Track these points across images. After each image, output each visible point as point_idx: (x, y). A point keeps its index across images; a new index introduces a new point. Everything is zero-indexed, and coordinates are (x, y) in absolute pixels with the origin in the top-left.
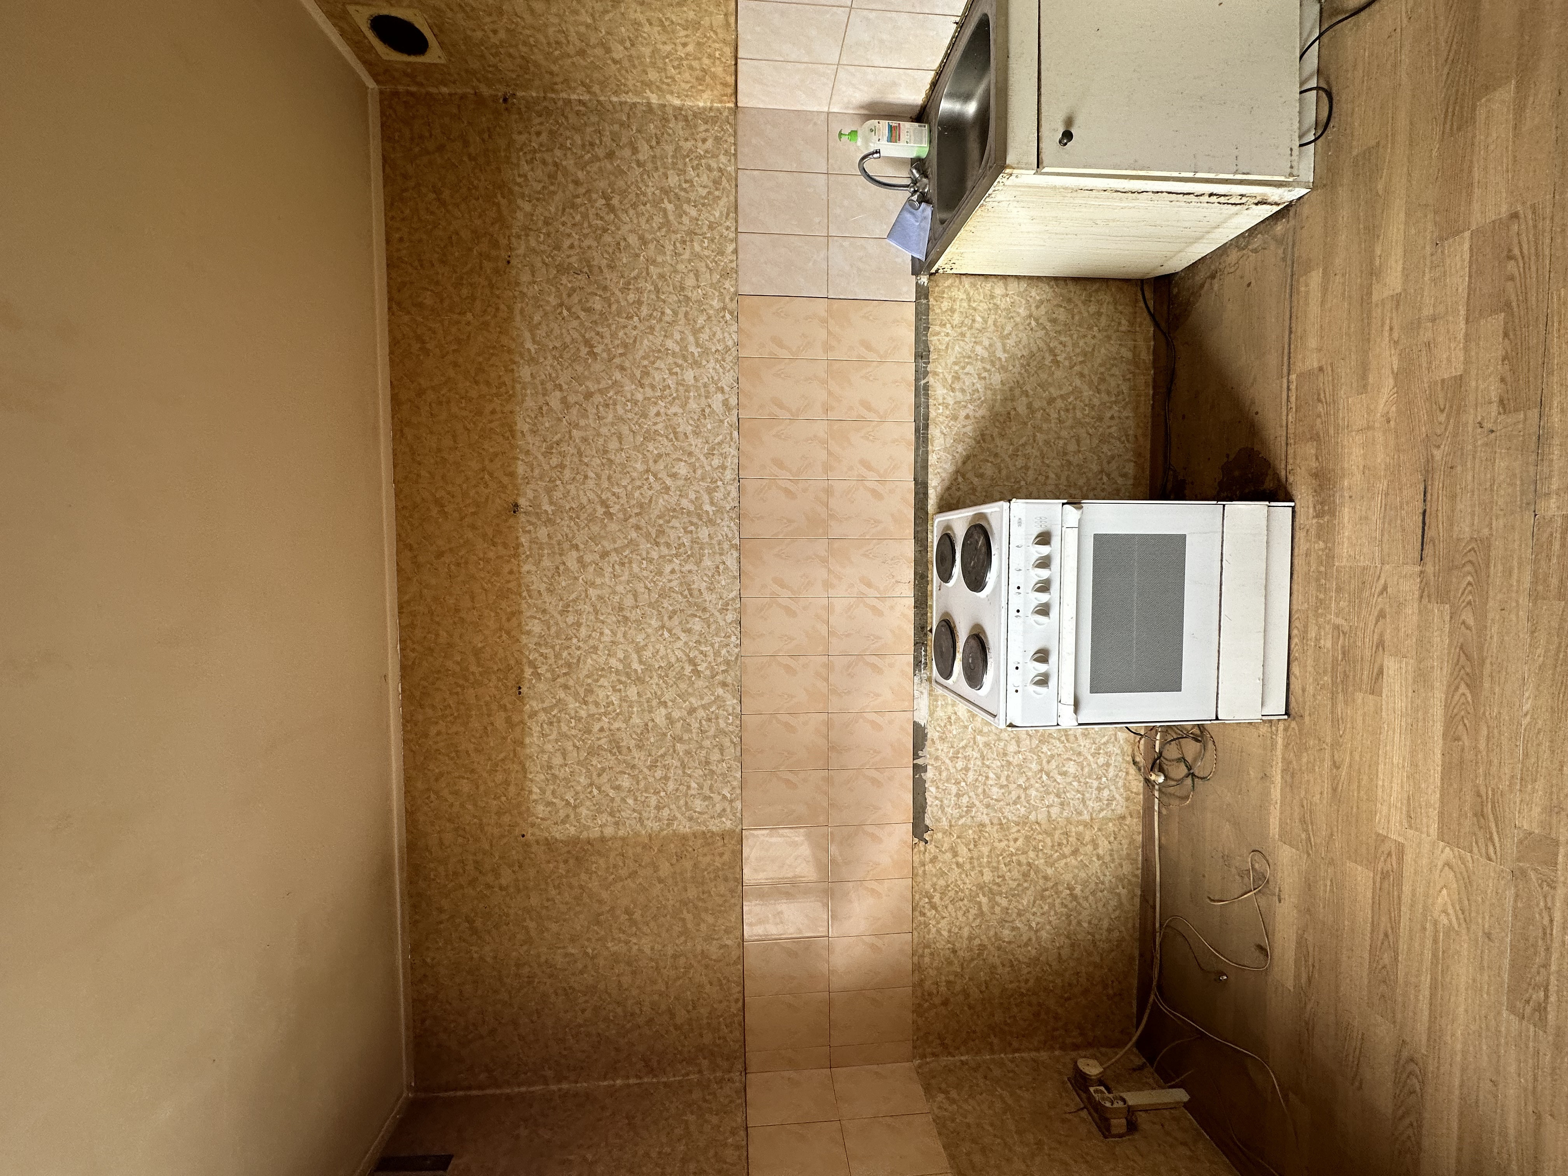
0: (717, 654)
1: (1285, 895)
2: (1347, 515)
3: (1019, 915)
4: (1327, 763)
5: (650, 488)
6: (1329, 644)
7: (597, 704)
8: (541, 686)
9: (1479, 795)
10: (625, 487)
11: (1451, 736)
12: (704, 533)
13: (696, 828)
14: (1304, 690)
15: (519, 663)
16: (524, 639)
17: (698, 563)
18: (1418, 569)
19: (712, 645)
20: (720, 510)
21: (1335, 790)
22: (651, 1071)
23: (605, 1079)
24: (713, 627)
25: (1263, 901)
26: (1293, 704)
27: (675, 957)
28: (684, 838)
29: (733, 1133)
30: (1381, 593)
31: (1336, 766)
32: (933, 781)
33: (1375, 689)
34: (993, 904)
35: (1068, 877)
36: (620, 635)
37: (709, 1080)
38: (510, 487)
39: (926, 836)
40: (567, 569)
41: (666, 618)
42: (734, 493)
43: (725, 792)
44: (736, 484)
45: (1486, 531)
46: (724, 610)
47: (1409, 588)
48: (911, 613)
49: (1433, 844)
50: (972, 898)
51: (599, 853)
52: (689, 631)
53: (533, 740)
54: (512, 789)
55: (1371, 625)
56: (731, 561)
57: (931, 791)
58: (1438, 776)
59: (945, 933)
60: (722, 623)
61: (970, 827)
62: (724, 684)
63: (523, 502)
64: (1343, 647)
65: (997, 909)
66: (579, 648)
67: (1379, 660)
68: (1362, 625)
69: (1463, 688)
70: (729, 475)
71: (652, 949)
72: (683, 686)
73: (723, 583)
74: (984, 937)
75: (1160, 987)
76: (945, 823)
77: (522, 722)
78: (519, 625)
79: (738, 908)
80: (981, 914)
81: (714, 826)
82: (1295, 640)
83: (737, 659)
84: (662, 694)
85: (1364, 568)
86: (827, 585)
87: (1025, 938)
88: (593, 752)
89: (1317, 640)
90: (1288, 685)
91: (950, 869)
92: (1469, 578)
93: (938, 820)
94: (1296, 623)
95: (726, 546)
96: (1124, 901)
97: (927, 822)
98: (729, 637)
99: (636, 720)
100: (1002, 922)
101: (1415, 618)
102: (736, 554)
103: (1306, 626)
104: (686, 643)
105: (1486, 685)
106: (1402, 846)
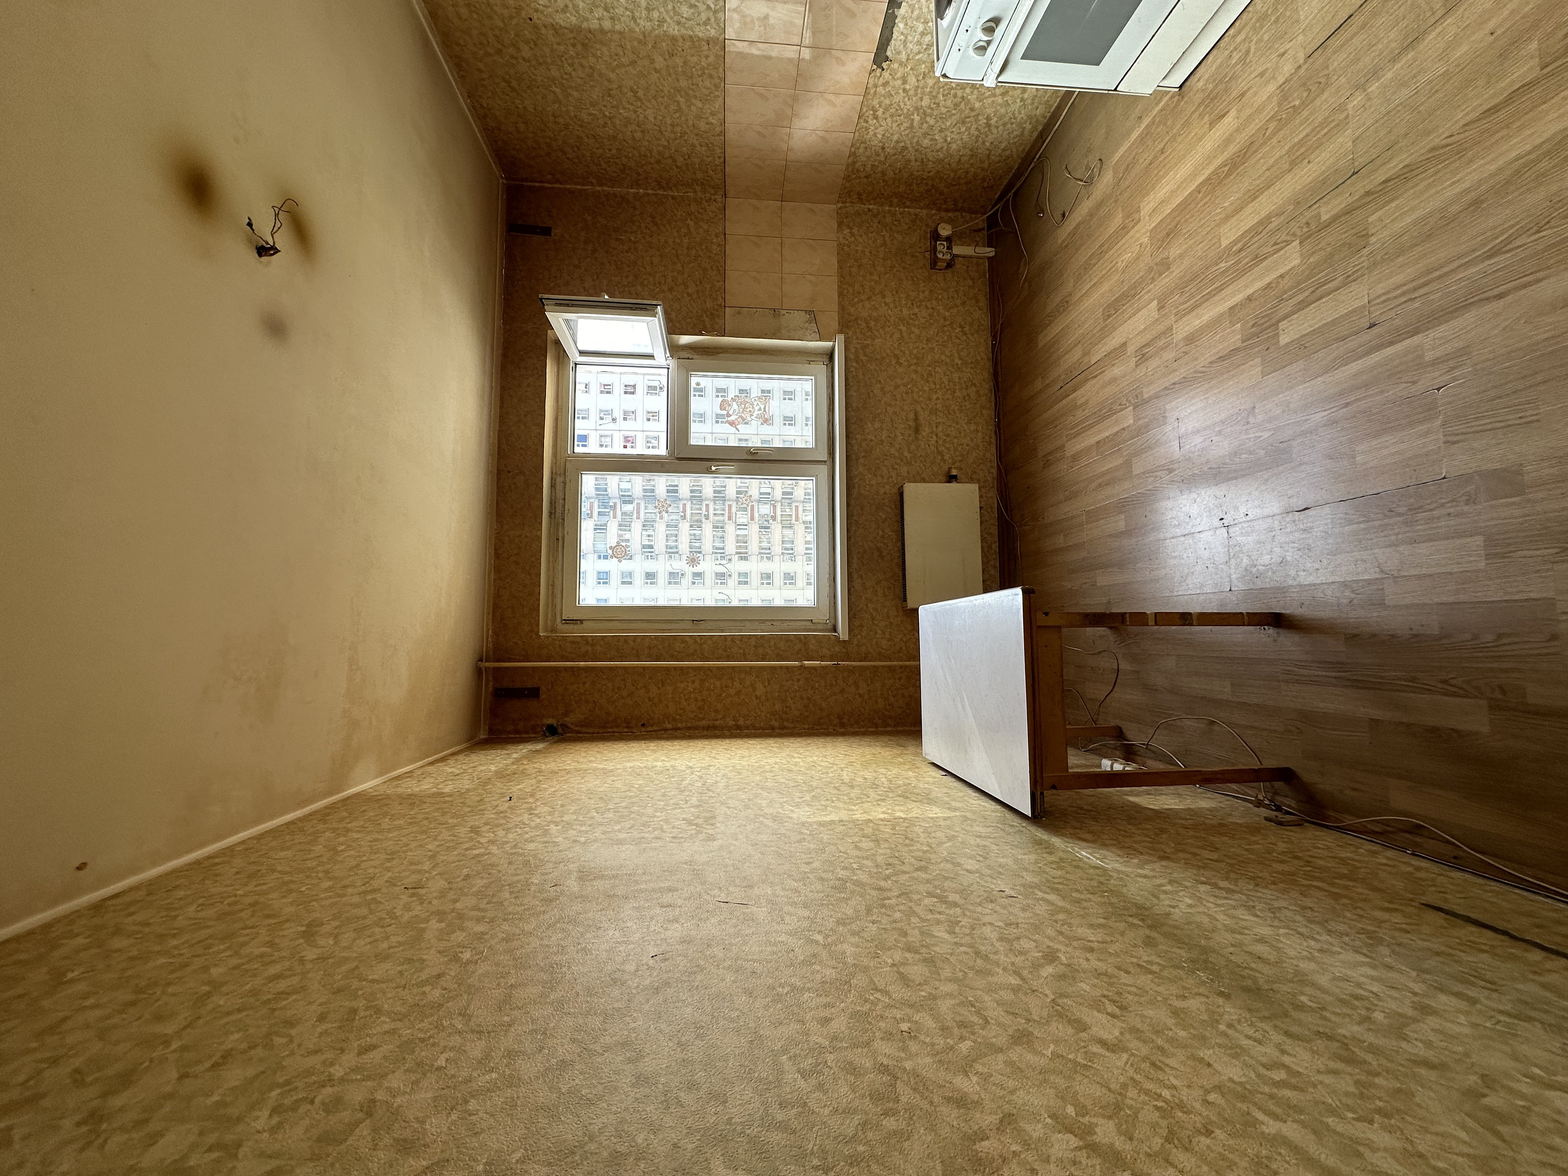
3: (941, 131)
4: (1161, 145)
6: (1235, 60)
9: (1176, 226)
11: (1198, 190)
13: (683, 31)
14: (1200, 78)
21: (1150, 164)
22: (661, 187)
23: (632, 188)
26: (1187, 84)
27: (672, 125)
28: (674, 39)
29: (717, 236)
31: (1162, 150)
32: (903, 18)
33: (1212, 124)
34: (923, 121)
35: (990, 111)
37: (701, 199)
39: (885, 65)
49: (1146, 232)
50: (908, 116)
55: (1254, 75)
57: (900, 25)
58: (1178, 202)
59: (880, 136)
65: (925, 126)
67: (1230, 107)
68: (1253, 67)
69: (1227, 168)
71: (655, 118)
74: (908, 142)
75: (1016, 193)
76: (903, 57)
79: (721, 98)
80: (912, 127)
85: (1297, 21)
87: (938, 147)
89: (1234, 50)
90: (1200, 64)
91: (897, 93)
93: (899, 53)
96: (1026, 133)
97: (889, 53)
100: (925, 134)
105: (1232, 177)
106: (1139, 221)
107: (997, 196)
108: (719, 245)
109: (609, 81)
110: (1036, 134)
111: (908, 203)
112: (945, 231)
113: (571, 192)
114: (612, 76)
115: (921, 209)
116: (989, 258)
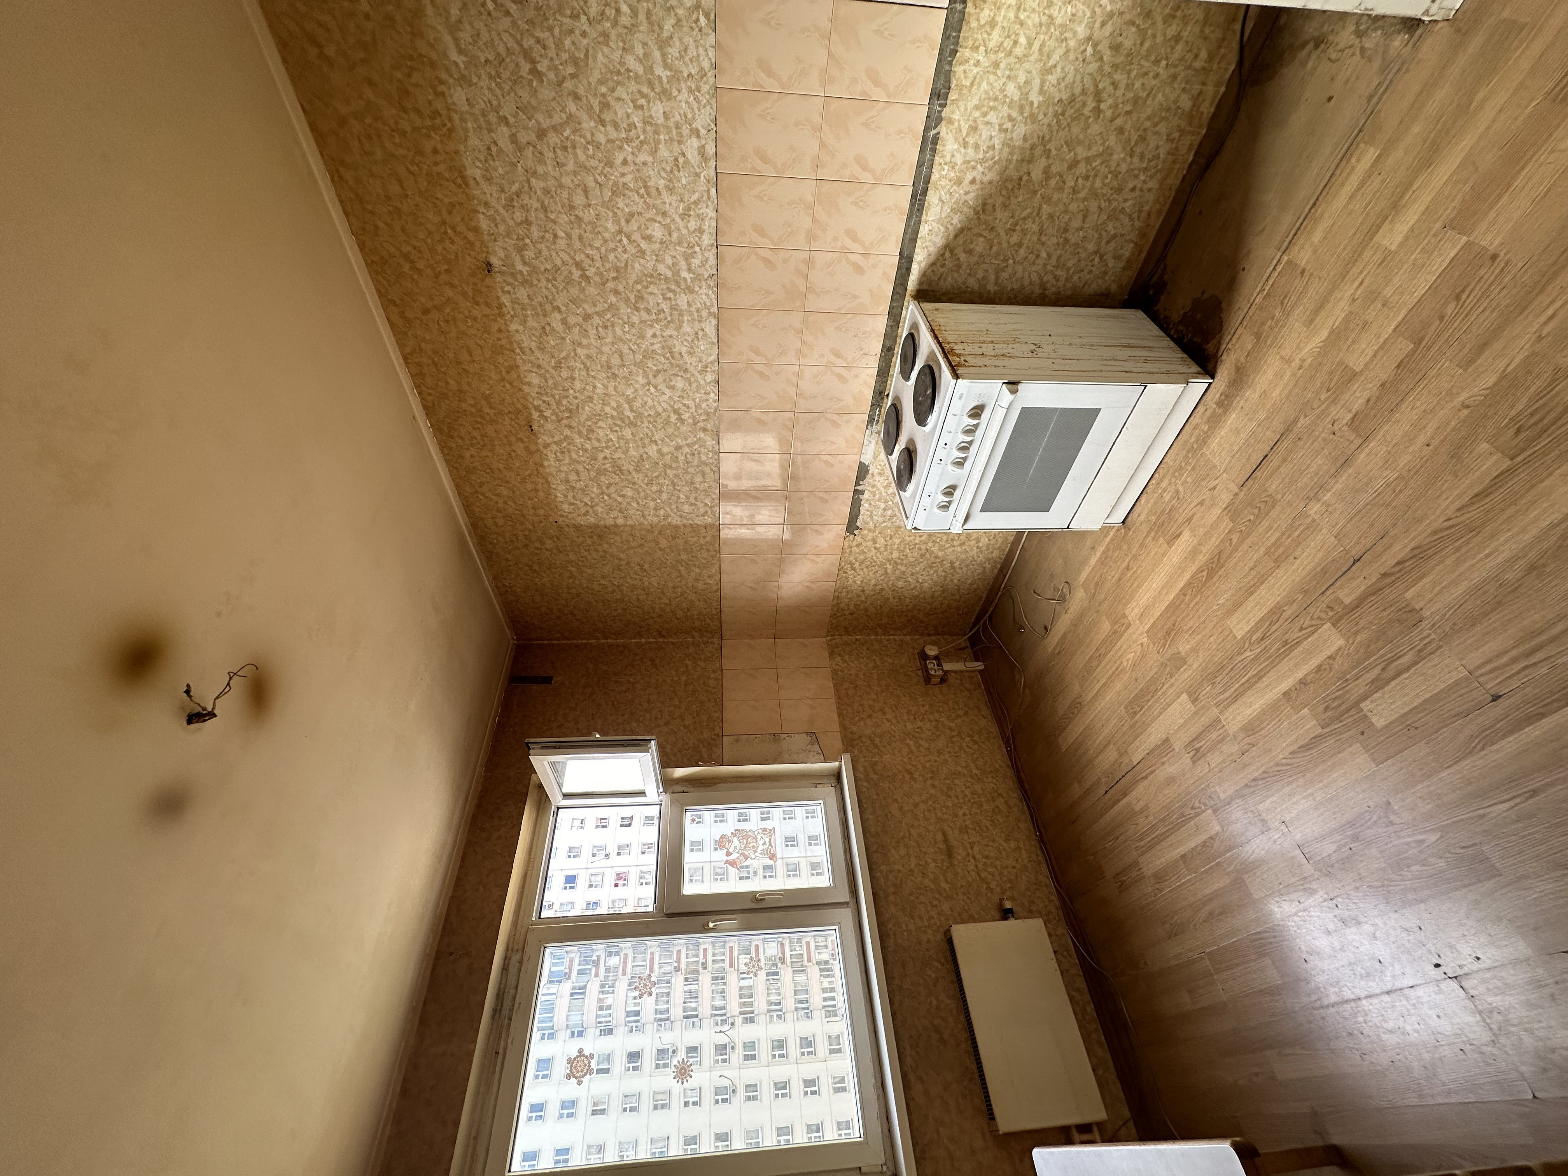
0: (698, 407)
1: (1069, 612)
2: (1232, 419)
3: (912, 575)
4: (1124, 565)
5: (625, 251)
6: (1168, 498)
7: (599, 440)
8: (549, 426)
9: (1174, 625)
10: (598, 249)
11: (1183, 592)
12: (682, 300)
13: (685, 521)
14: (1139, 515)
15: (526, 407)
16: (526, 389)
17: (679, 328)
18: (1237, 490)
19: (694, 399)
20: (698, 278)
21: (1120, 580)
22: (663, 636)
23: (635, 638)
24: (694, 385)
25: (1058, 607)
26: (1129, 519)
27: (674, 588)
28: (677, 527)
29: (714, 671)
30: (1210, 490)
31: (1128, 568)
32: (867, 500)
33: (1170, 542)
34: (895, 569)
35: (952, 557)
36: (611, 389)
37: (699, 642)
38: (477, 244)
39: (856, 532)
40: (553, 330)
41: (651, 376)
42: (712, 261)
43: (707, 501)
44: (714, 251)
45: (1279, 496)
46: (704, 371)
47: (1225, 498)
48: (872, 382)
49: (1142, 633)
50: (881, 565)
51: (615, 533)
52: (672, 388)
53: (551, 463)
54: (541, 494)
55: (1192, 505)
56: (710, 327)
57: (865, 506)
58: (1166, 605)
59: (859, 583)
60: (702, 382)
61: (889, 528)
62: (705, 430)
63: (494, 261)
64: (1173, 506)
65: (897, 572)
66: (576, 398)
67: (1182, 529)
68: (1189, 500)
69: (1205, 573)
70: (707, 240)
71: (659, 583)
72: (670, 430)
73: (702, 348)
74: (885, 585)
75: (991, 617)
76: (871, 525)
77: (538, 450)
78: (519, 376)
79: (717, 565)
80: (886, 573)
81: (698, 521)
82: (1153, 481)
83: (715, 411)
84: (653, 435)
85: (1215, 466)
86: (799, 354)
87: (912, 586)
88: (600, 472)
89: (1164, 491)
90: (1134, 505)
91: (870, 550)
92: (1252, 518)
93: (867, 523)
94: (1160, 470)
95: (704, 313)
96: (987, 570)
97: (858, 524)
98: (709, 394)
99: (632, 452)
100: (899, 579)
101: (1214, 519)
102: (714, 322)
103: (1164, 477)
104: (670, 397)
105: (1215, 579)
106: (1130, 625)
107: (973, 620)
108: (716, 679)
109: (620, 559)
110: (996, 571)
111: (892, 632)
112: (932, 651)
113: (576, 646)
114: (622, 556)
115: (905, 635)
116: (979, 671)
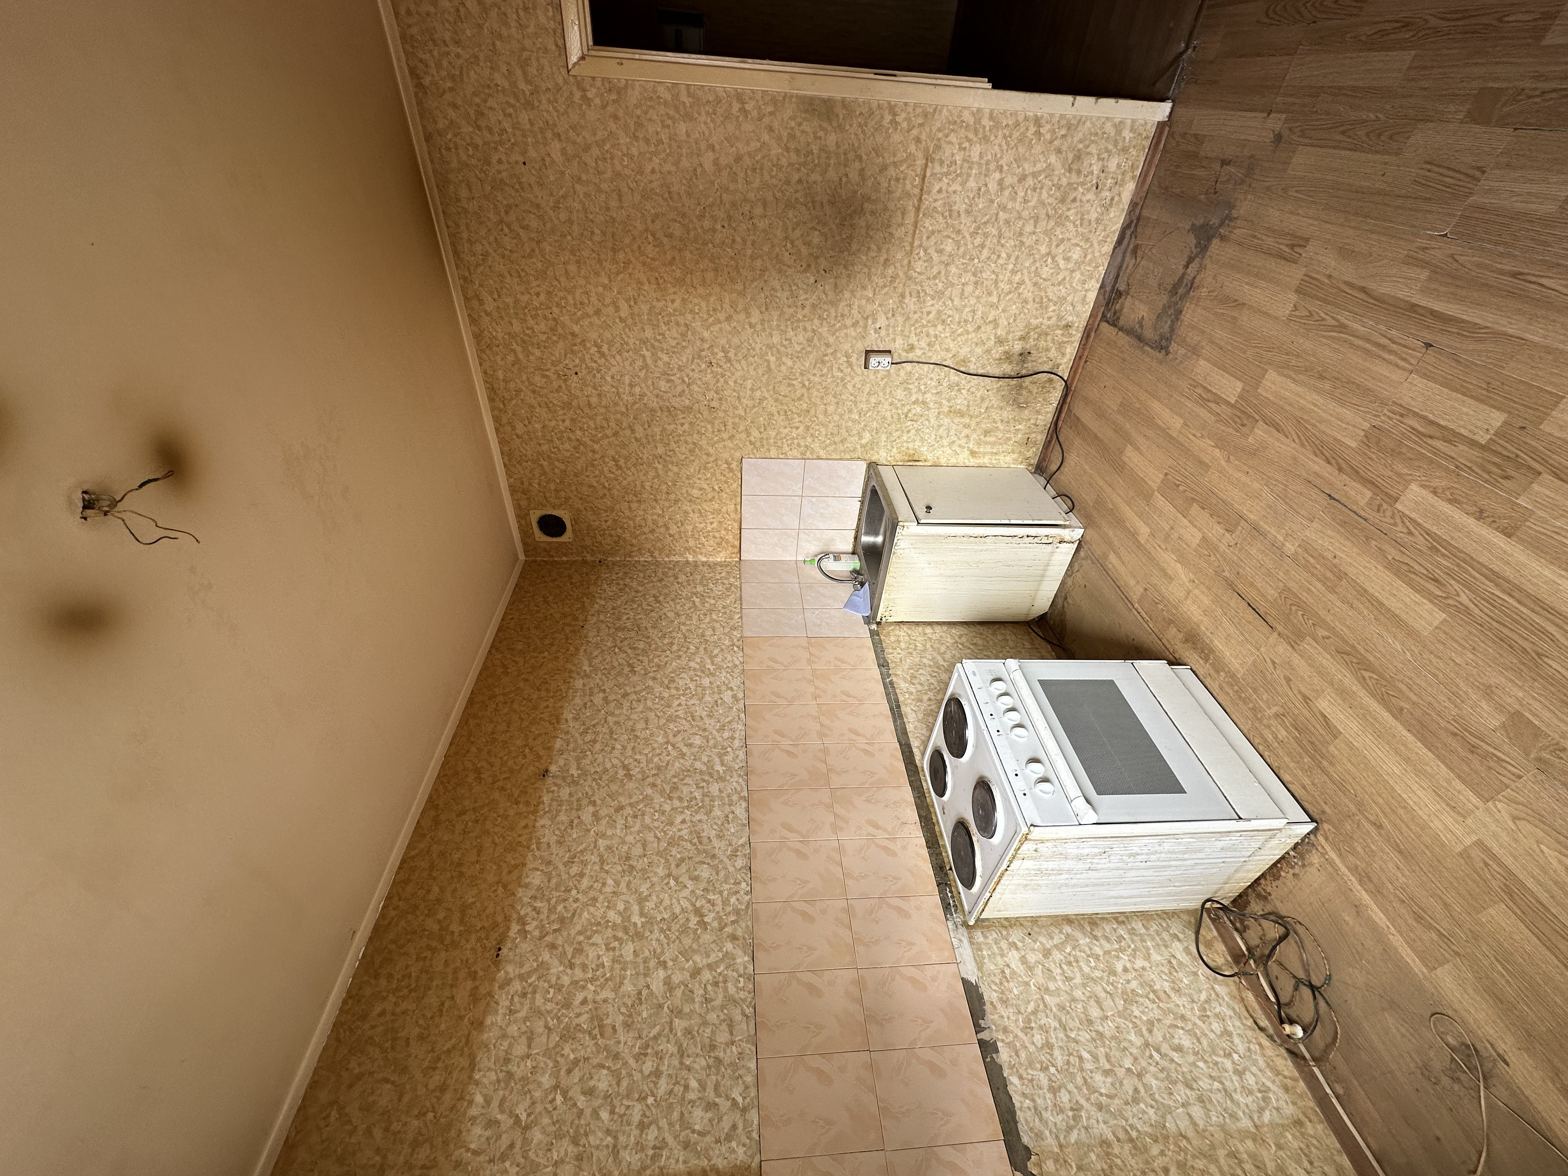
0: (726, 902)
5: (669, 755)
8: (525, 947)
10: (646, 755)
12: (714, 788)
17: (708, 813)
18: (1275, 634)
19: (721, 893)
20: (730, 769)
24: (722, 874)
30: (1275, 668)
32: (1011, 1067)
41: (673, 866)
42: (741, 754)
44: (744, 750)
45: (1281, 584)
46: (733, 856)
47: (1283, 648)
48: (925, 852)
52: (696, 879)
56: (740, 810)
60: (731, 869)
61: (1090, 1148)
62: (734, 938)
63: (553, 768)
64: (1292, 725)
66: (576, 900)
70: (737, 743)
72: (687, 941)
73: (732, 830)
76: (1051, 1141)
77: (490, 994)
78: (520, 877)
81: (720, 1158)
83: (747, 907)
84: (663, 952)
85: (1254, 662)
86: (835, 829)
89: (1276, 738)
92: (1300, 613)
93: (1040, 1136)
94: (1256, 741)
97: (1025, 1140)
101: (1303, 662)
